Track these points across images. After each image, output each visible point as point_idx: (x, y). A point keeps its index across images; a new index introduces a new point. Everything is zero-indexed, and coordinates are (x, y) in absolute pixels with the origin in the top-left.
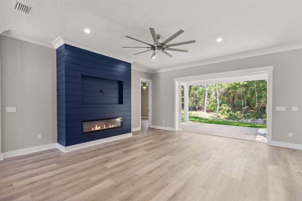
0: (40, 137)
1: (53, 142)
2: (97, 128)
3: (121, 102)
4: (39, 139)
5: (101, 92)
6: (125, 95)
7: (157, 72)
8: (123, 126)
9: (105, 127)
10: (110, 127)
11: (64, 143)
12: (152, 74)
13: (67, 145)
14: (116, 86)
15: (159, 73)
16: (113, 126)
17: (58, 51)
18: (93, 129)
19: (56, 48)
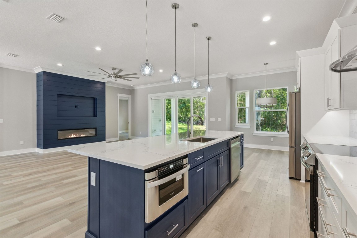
0: (22, 142)
1: (33, 147)
2: (73, 136)
3: (95, 115)
4: (21, 144)
5: (76, 107)
6: (98, 109)
7: (135, 88)
8: (97, 135)
9: (78, 136)
10: (82, 136)
11: (43, 147)
12: (131, 90)
13: (44, 148)
14: (91, 102)
15: (137, 89)
16: (84, 135)
17: (38, 75)
18: (70, 137)
19: (36, 72)
